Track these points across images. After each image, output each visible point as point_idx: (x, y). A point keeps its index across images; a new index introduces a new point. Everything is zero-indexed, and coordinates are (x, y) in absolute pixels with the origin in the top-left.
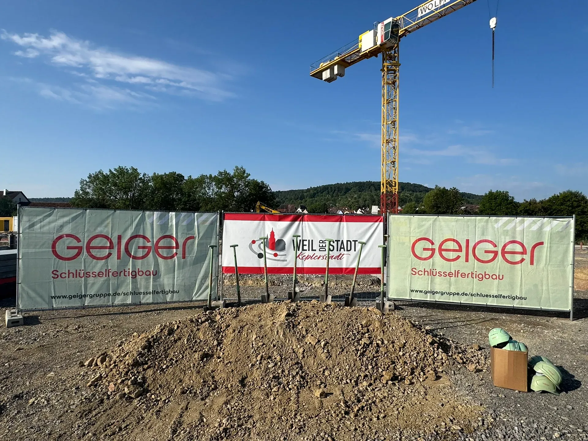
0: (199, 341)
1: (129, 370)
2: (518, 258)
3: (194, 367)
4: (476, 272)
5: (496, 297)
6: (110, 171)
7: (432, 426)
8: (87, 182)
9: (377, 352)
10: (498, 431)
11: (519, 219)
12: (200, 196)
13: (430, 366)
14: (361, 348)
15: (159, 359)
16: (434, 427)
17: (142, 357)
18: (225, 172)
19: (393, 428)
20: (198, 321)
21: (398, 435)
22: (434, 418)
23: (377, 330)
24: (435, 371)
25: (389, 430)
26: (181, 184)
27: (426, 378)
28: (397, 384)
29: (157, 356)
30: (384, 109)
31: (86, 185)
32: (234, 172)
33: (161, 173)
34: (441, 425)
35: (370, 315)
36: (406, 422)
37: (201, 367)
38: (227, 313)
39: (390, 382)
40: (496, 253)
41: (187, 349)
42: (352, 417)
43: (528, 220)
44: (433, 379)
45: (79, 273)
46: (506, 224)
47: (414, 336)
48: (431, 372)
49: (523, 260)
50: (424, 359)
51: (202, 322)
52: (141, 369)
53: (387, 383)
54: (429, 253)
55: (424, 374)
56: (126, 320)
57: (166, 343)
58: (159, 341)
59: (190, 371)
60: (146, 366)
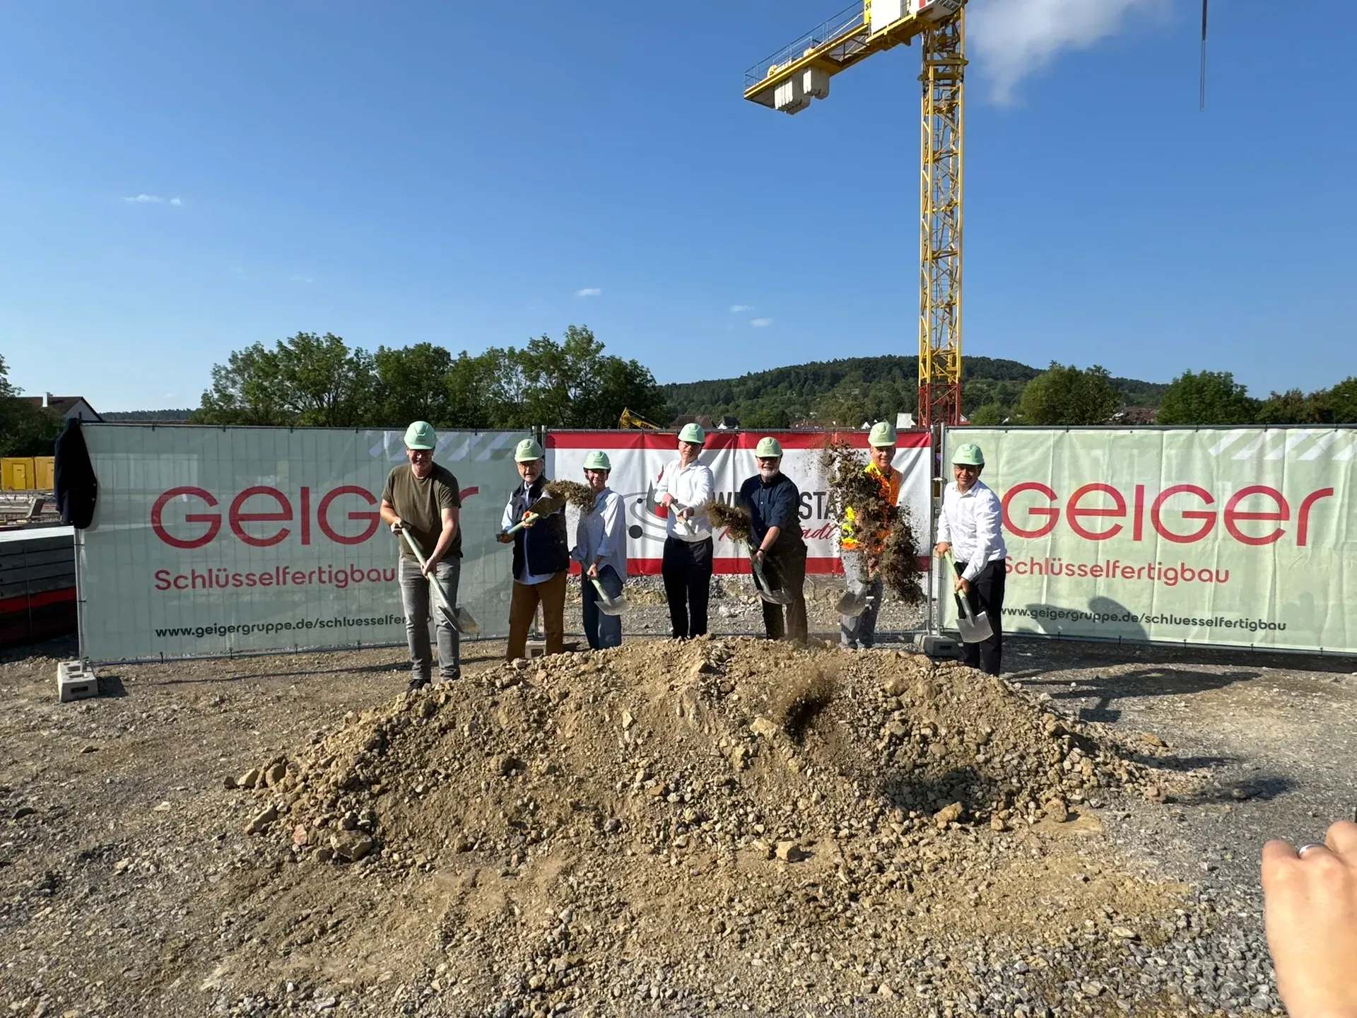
0: (496, 730)
1: (338, 798)
2: (1267, 528)
3: (487, 790)
4: (1160, 564)
5: (1209, 623)
6: (280, 344)
7: (1062, 930)
8: (228, 372)
9: (922, 754)
10: (1225, 941)
11: (1272, 432)
12: (489, 399)
13: (1053, 789)
14: (885, 748)
15: (406, 772)
16: (1068, 931)
17: (367, 767)
18: (546, 340)
19: (967, 933)
20: (493, 684)
21: (979, 947)
22: (1065, 911)
23: (922, 703)
24: (1064, 799)
25: (955, 936)
26: (443, 372)
27: (1044, 814)
28: (971, 829)
29: (401, 764)
30: (927, 176)
31: (227, 378)
32: (566, 339)
33: (397, 346)
34: (1083, 927)
35: (903, 668)
36: (999, 919)
37: (504, 789)
38: (561, 665)
39: (956, 825)
40: (1211, 518)
41: (470, 748)
42: (867, 905)
43: (1295, 435)
44: (1061, 818)
45: (217, 576)
46: (1238, 445)
47: (1012, 717)
48: (1055, 801)
49: (1278, 533)
50: (1037, 772)
51: (504, 687)
52: (366, 794)
53: (948, 828)
54: (1044, 519)
55: (1038, 807)
56: (329, 682)
57: (421, 736)
58: (405, 731)
59: (479, 800)
60: (376, 788)
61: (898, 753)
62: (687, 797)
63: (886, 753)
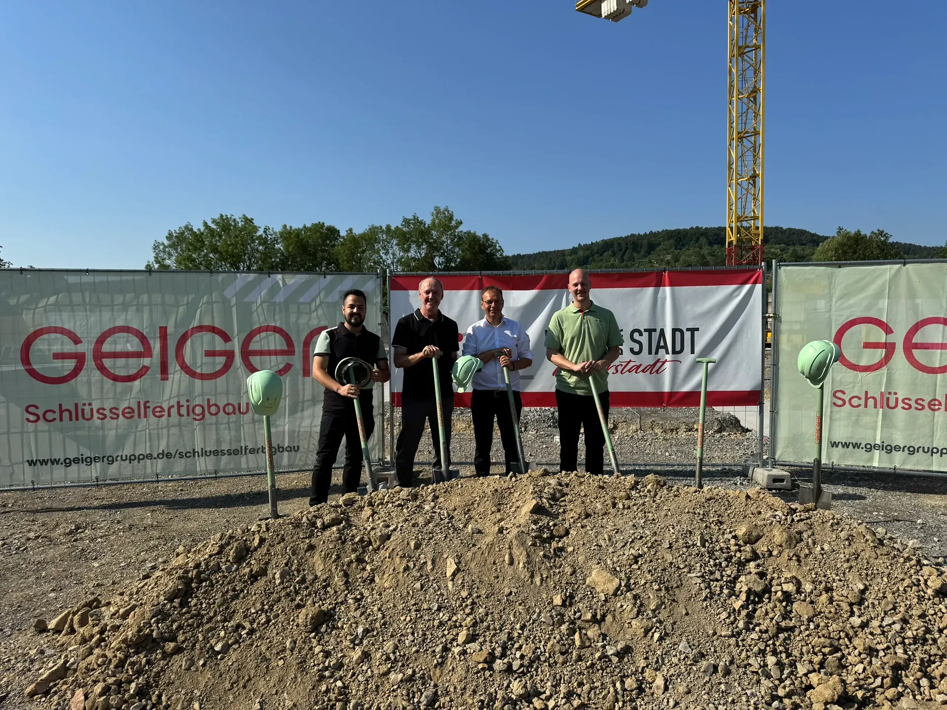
0: (310, 577)
1: (127, 657)
3: (292, 650)
6: (205, 224)
8: (165, 247)
9: (786, 615)
14: (742, 606)
15: (207, 626)
17: (163, 620)
18: (415, 218)
20: (313, 524)
23: (780, 553)
26: (334, 245)
29: (203, 616)
30: (733, 68)
31: (164, 252)
32: (432, 217)
35: (755, 512)
38: (388, 502)
39: (836, 708)
41: (280, 598)
45: (83, 410)
47: (887, 572)
51: (325, 527)
54: (881, 353)
57: (229, 583)
58: (213, 577)
59: (281, 662)
60: (170, 646)
61: (758, 613)
62: (516, 665)
63: (744, 613)
